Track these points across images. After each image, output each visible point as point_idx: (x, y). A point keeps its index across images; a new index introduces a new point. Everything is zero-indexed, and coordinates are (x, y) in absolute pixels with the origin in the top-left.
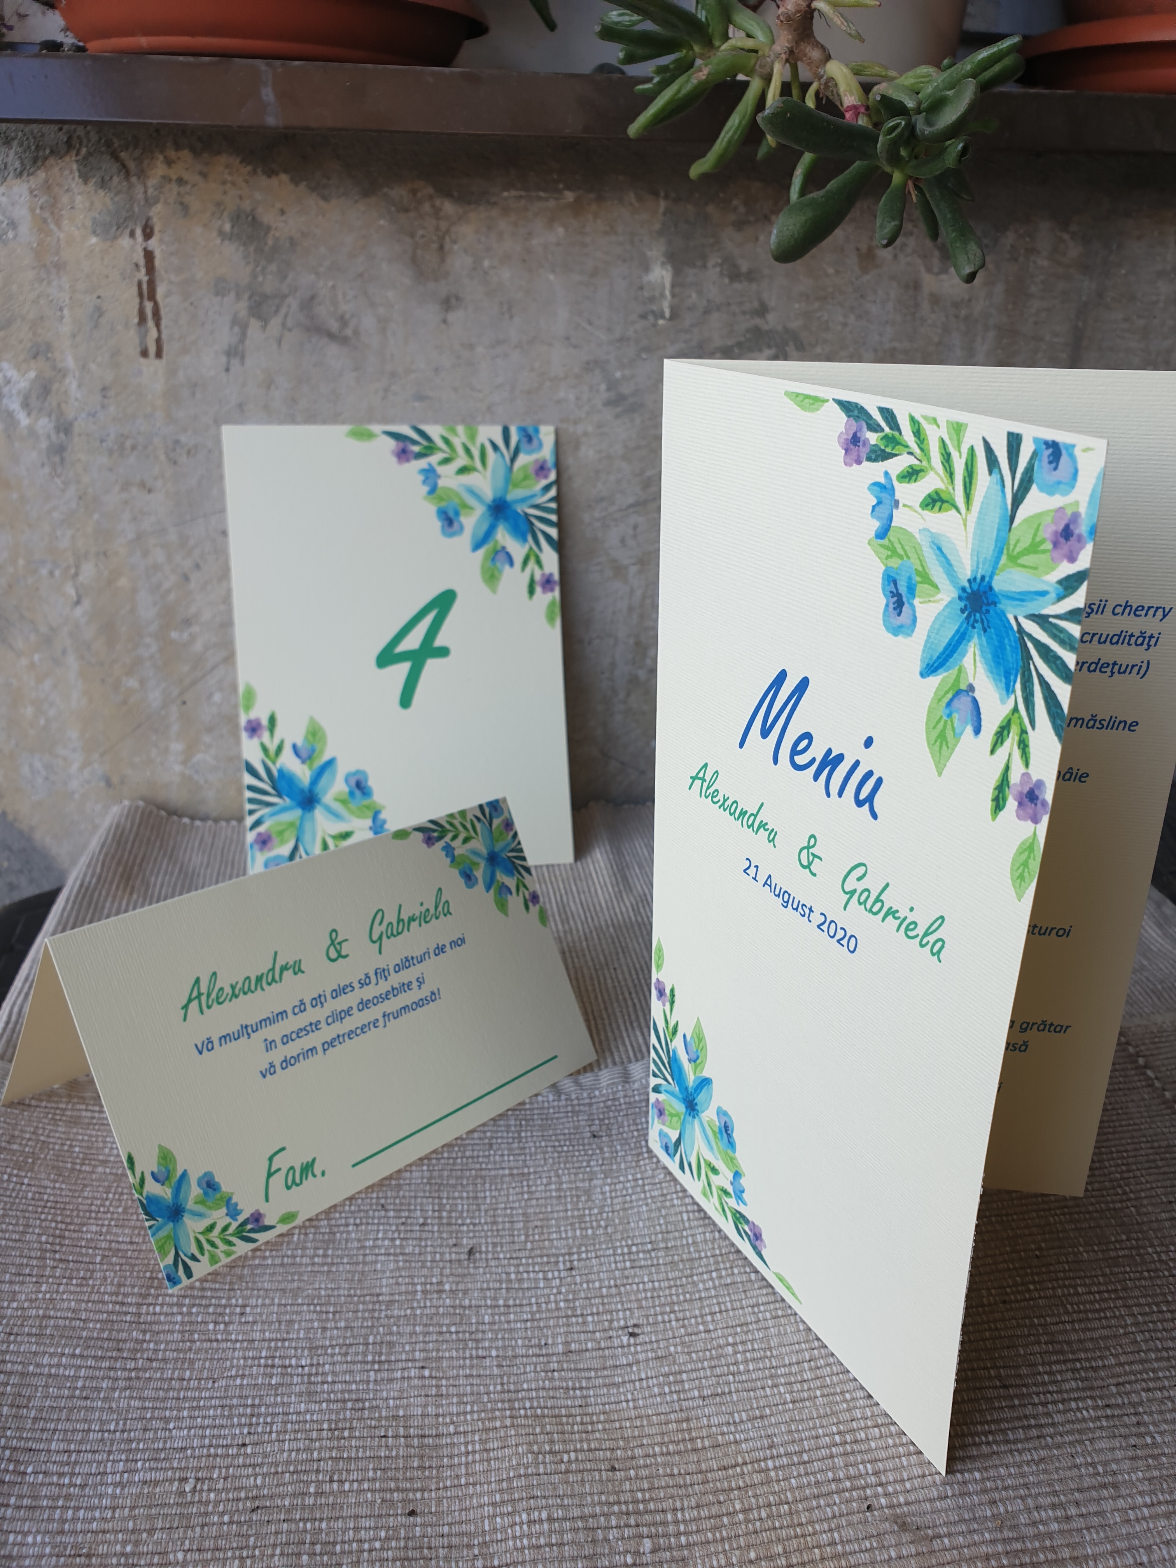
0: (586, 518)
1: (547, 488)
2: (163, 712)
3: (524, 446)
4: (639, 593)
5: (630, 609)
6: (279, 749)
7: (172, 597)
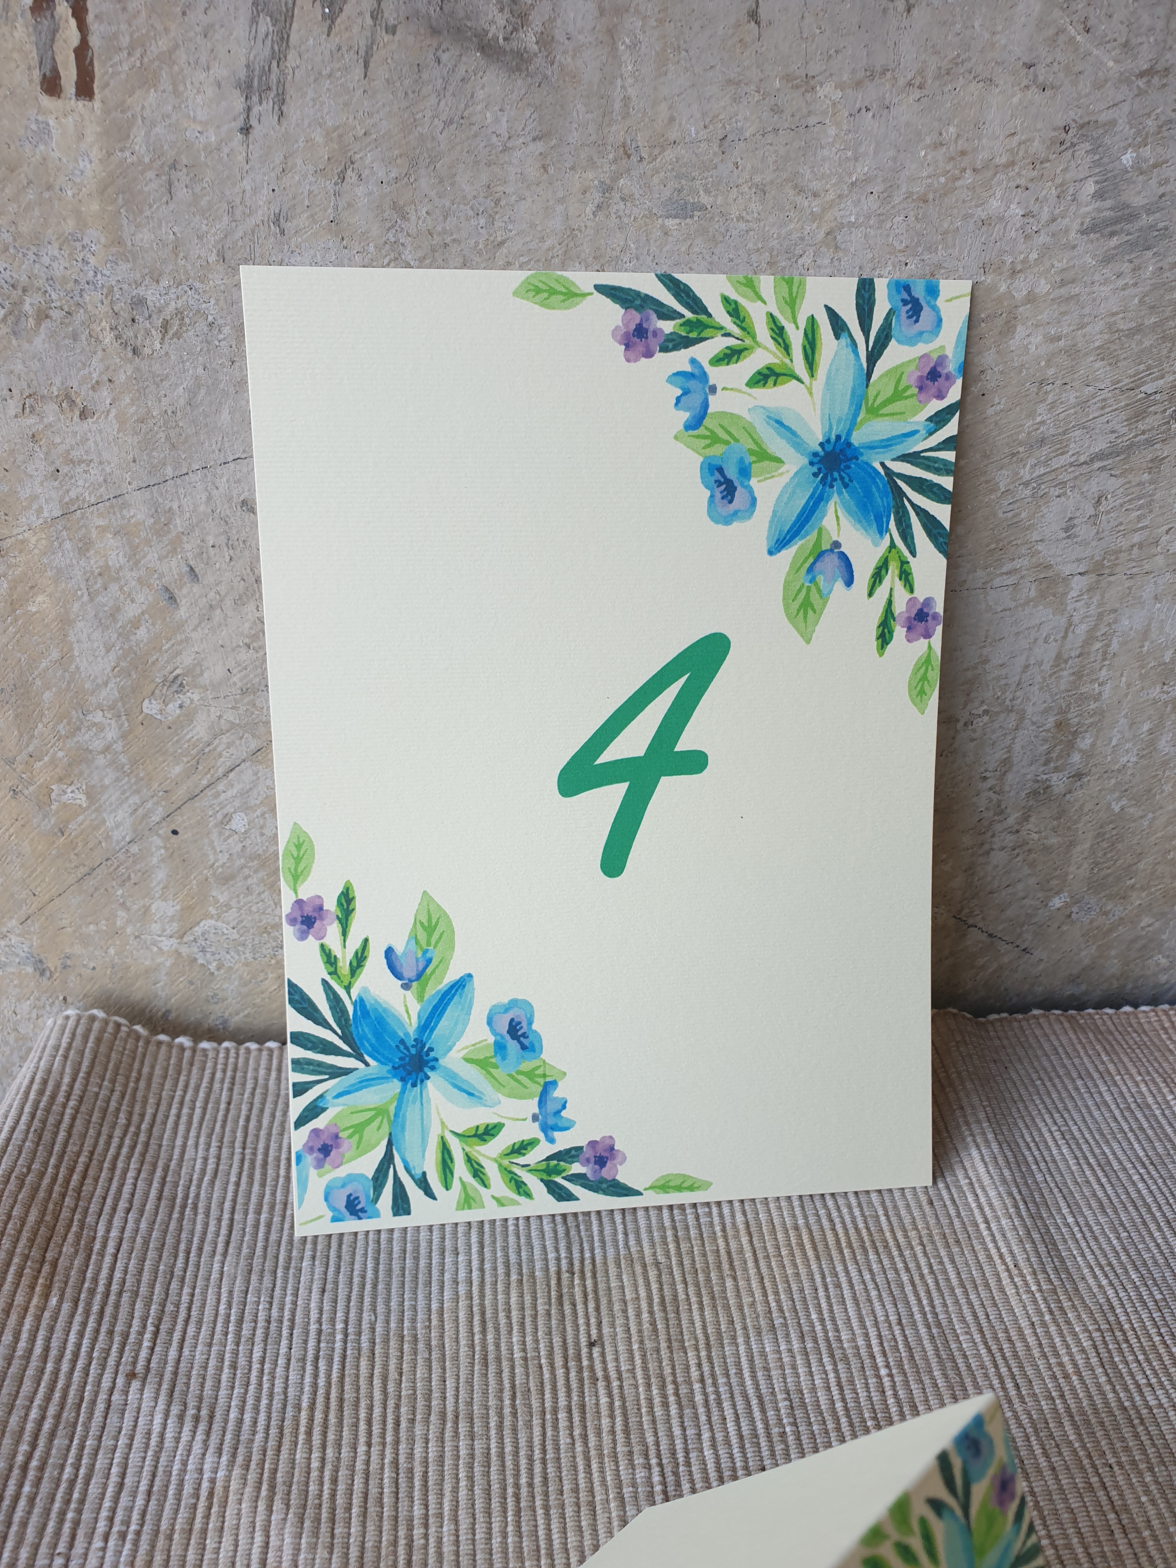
0: (1003, 478)
1: (939, 419)
2: (134, 849)
3: (902, 325)
4: (1082, 630)
5: (1060, 660)
6: (360, 960)
7: (142, 633)
